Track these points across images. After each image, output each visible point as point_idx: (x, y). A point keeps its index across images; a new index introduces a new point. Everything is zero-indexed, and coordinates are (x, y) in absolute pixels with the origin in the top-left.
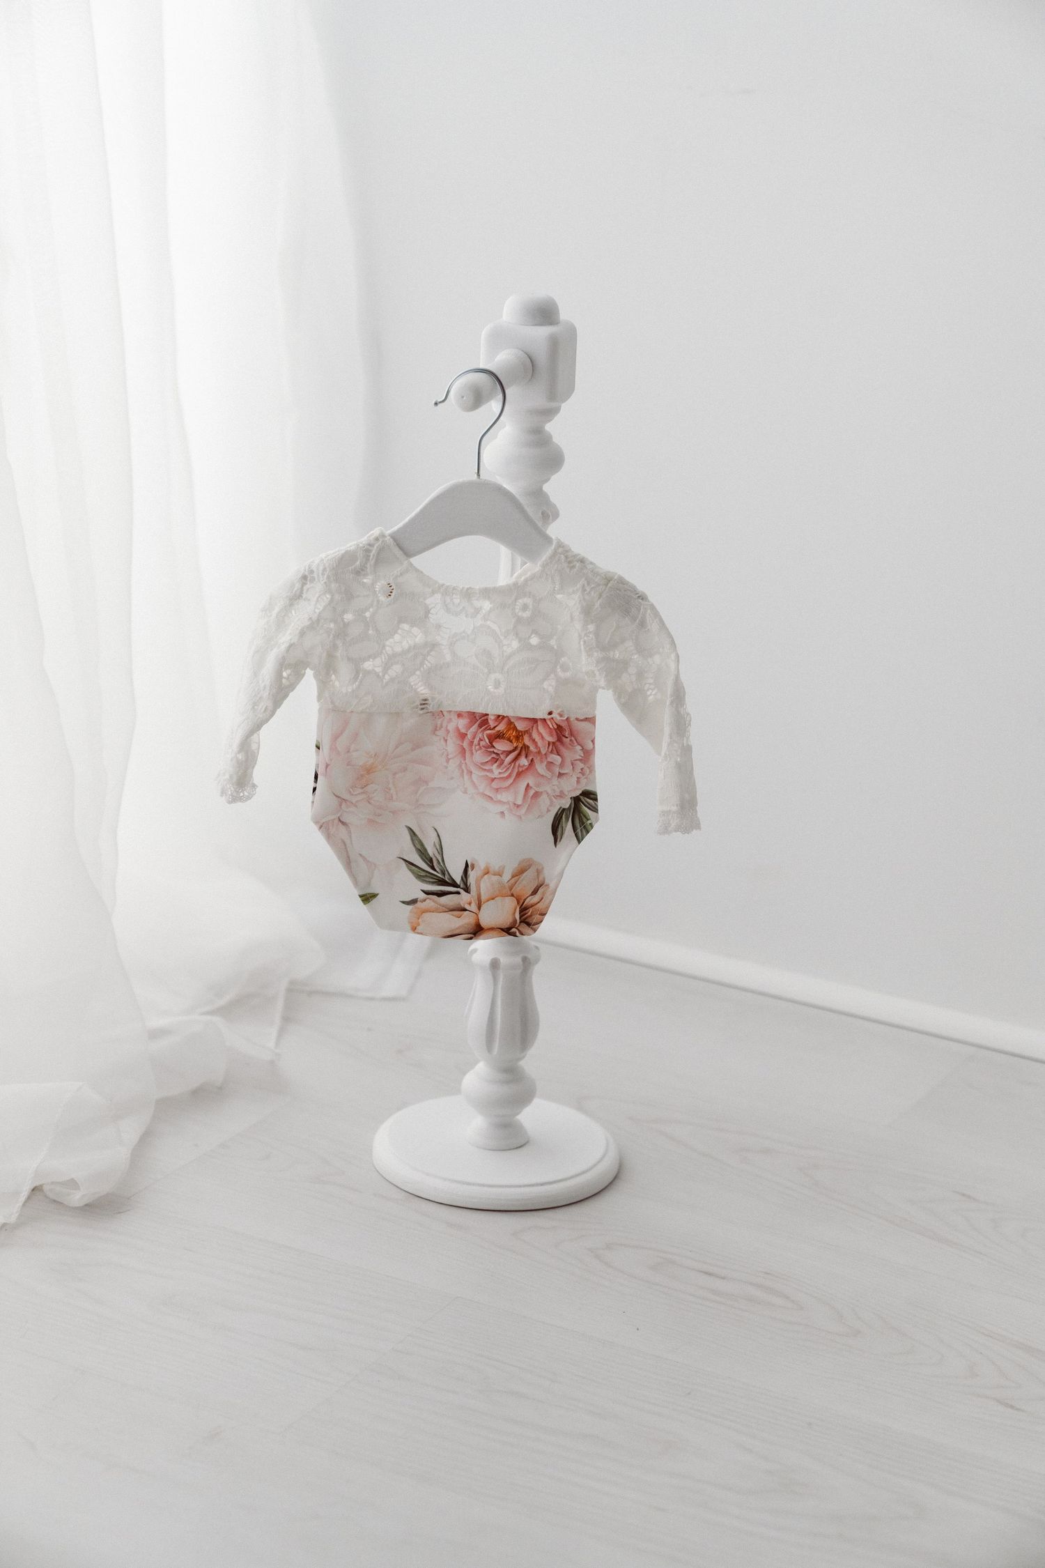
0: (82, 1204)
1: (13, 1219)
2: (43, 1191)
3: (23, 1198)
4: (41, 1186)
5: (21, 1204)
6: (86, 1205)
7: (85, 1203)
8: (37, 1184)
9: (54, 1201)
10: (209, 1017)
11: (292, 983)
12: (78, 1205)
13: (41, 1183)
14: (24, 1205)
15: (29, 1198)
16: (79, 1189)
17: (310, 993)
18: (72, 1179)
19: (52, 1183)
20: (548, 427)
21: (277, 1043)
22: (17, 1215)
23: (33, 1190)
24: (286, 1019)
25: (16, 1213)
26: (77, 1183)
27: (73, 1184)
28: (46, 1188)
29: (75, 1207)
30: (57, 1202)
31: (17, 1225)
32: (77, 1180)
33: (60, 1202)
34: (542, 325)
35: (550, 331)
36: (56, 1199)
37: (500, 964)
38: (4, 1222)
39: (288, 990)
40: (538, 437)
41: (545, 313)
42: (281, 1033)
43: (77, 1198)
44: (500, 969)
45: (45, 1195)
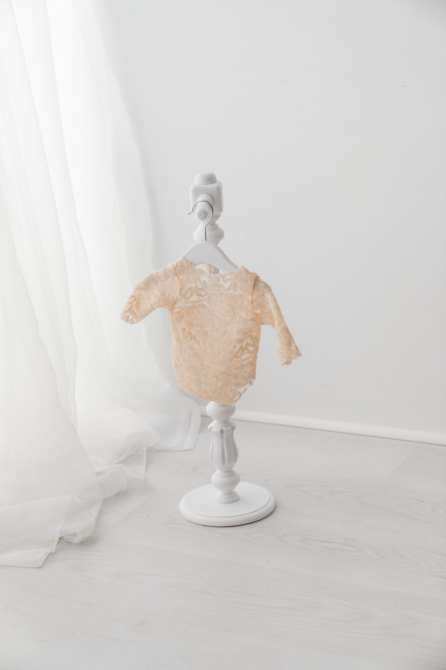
1: (54, 551)
2: (63, 539)
3: (57, 542)
4: (63, 537)
5: (56, 544)
6: (81, 542)
8: (61, 536)
10: (118, 465)
11: (148, 448)
12: (77, 543)
13: (62, 536)
15: (58, 542)
16: (78, 537)
17: (155, 451)
18: (75, 533)
19: (67, 535)
21: (146, 472)
22: (55, 549)
23: (60, 539)
26: (77, 535)
27: (75, 535)
28: (64, 537)
29: (77, 544)
30: (70, 542)
31: (55, 553)
32: (77, 533)
33: (71, 543)
34: (210, 184)
35: (214, 186)
36: (69, 541)
37: (224, 430)
38: (50, 552)
39: (147, 451)
40: (213, 226)
41: (211, 179)
42: (147, 468)
43: (77, 540)
44: (224, 432)
45: (64, 541)
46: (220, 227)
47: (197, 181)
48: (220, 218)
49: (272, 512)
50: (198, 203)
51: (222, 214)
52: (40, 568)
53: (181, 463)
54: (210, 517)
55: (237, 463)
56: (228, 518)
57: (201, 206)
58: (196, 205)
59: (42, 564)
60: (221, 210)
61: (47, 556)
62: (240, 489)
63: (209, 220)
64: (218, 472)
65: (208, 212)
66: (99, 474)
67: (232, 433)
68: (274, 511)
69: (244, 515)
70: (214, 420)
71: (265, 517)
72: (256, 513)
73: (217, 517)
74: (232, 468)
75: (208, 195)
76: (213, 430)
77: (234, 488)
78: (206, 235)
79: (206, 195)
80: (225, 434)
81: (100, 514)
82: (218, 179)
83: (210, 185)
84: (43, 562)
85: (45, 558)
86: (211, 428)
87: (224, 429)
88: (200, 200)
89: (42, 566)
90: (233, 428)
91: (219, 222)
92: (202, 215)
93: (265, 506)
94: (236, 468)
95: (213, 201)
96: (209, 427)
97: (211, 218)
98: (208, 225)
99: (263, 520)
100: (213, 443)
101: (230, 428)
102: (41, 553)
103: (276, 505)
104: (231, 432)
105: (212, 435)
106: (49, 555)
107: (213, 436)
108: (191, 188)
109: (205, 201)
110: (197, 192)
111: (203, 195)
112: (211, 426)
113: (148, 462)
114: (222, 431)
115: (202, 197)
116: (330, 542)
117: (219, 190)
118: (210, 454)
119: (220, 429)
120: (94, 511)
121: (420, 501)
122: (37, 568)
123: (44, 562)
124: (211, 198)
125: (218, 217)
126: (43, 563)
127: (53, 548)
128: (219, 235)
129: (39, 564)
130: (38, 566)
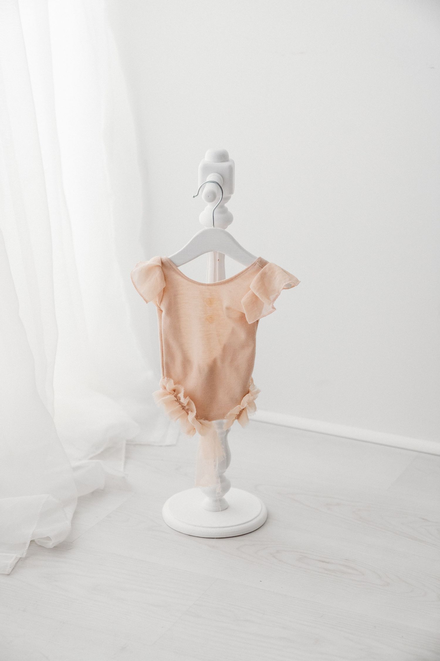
1: (24, 556)
3: (27, 546)
4: (34, 540)
5: (27, 548)
6: (54, 547)
7: (53, 547)
8: (32, 539)
10: (93, 460)
11: (127, 441)
12: (51, 548)
14: (28, 549)
15: (30, 545)
16: (51, 541)
17: (135, 445)
18: (48, 536)
19: (38, 539)
20: (226, 205)
21: (124, 468)
22: (26, 553)
23: (31, 541)
25: (26, 552)
26: (50, 538)
27: (48, 538)
28: (36, 541)
29: (49, 549)
31: (26, 558)
33: (43, 547)
35: (225, 165)
36: (41, 545)
38: (20, 557)
39: (127, 444)
40: (222, 209)
41: (223, 157)
42: (125, 464)
43: (51, 544)
45: (36, 544)
46: (230, 210)
47: (207, 158)
48: (230, 201)
50: (207, 183)
51: (232, 196)
52: (8, 575)
53: (162, 460)
54: (196, 526)
55: (228, 468)
56: (216, 529)
57: (209, 187)
58: (204, 185)
59: (10, 570)
60: (231, 192)
61: (17, 561)
62: (230, 496)
63: (218, 203)
65: (217, 194)
66: (76, 469)
68: (265, 524)
69: (234, 526)
71: (256, 529)
72: (246, 525)
73: (204, 527)
74: (223, 474)
75: (219, 174)
77: (223, 496)
78: (214, 219)
79: (217, 174)
81: (76, 514)
82: (231, 157)
83: (221, 163)
84: (12, 568)
85: (15, 563)
88: (208, 180)
89: (11, 573)
91: (228, 205)
92: (210, 197)
93: (256, 517)
94: (228, 473)
95: (224, 181)
97: (220, 200)
98: (217, 207)
99: (254, 532)
102: (10, 559)
103: (268, 516)
106: (19, 560)
108: (200, 165)
109: (214, 182)
110: (207, 169)
111: (212, 174)
113: (127, 458)
115: (211, 177)
116: (328, 563)
117: (231, 170)
120: (69, 512)
121: (423, 519)
122: (5, 574)
123: (14, 568)
124: (222, 179)
125: (228, 199)
126: (13, 570)
127: (22, 552)
128: (228, 219)
129: (8, 570)
130: (7, 573)
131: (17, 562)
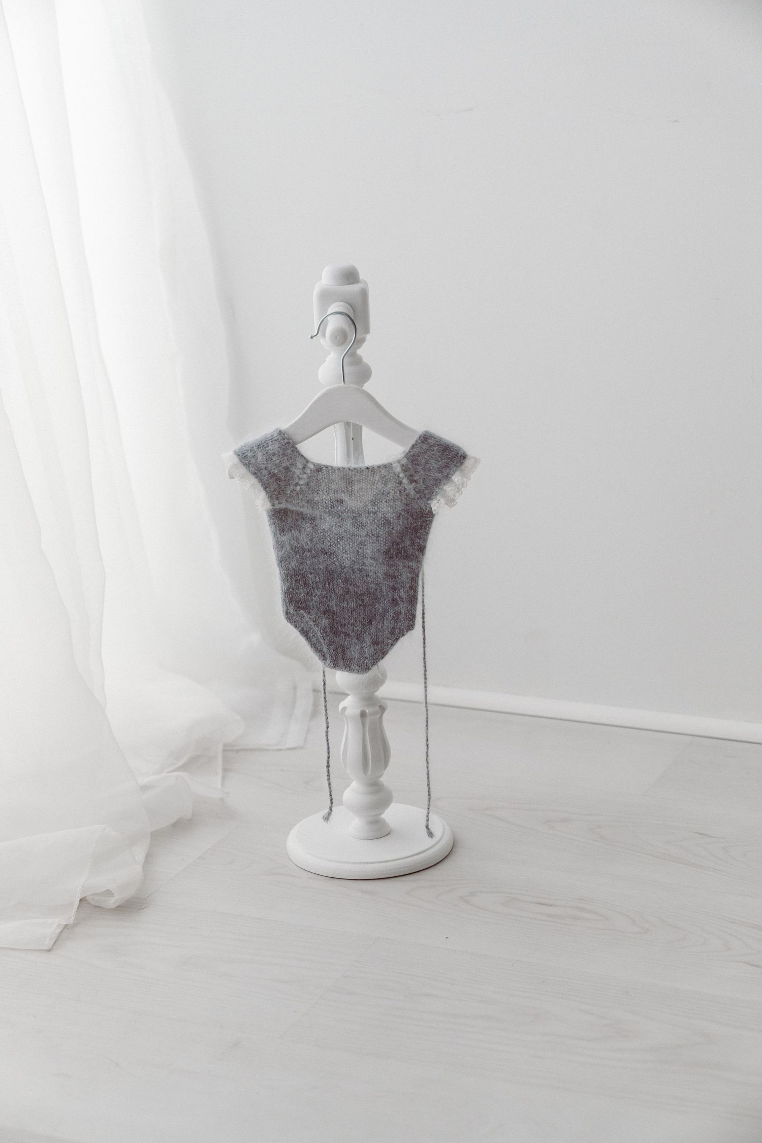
0: (113, 907)
1: (71, 921)
2: (86, 900)
3: (76, 907)
4: (85, 897)
5: (76, 910)
6: (117, 907)
7: (116, 906)
8: (82, 896)
9: (96, 907)
10: (176, 773)
11: (225, 745)
13: (84, 896)
14: (77, 911)
15: (78, 907)
16: (114, 896)
17: (238, 751)
18: (108, 890)
19: (94, 894)
21: (223, 785)
22: (74, 918)
23: (81, 900)
24: (225, 770)
25: (73, 916)
26: (112, 893)
27: (109, 893)
28: (87, 898)
29: (111, 909)
30: (98, 907)
31: (75, 925)
32: (111, 890)
33: (101, 907)
34: (350, 284)
35: (355, 288)
36: (97, 905)
37: (366, 713)
38: (65, 923)
39: (224, 750)
40: (355, 358)
41: (350, 276)
42: (224, 778)
43: (112, 902)
44: (366, 716)
45: (89, 904)
46: (365, 360)
47: (326, 279)
48: (365, 345)
49: (448, 855)
50: (328, 318)
51: (368, 337)
52: (49, 951)
53: (283, 771)
54: (341, 862)
55: (387, 769)
56: (372, 865)
57: (334, 323)
58: (324, 321)
59: (51, 944)
60: (367, 330)
61: (60, 930)
62: (392, 815)
63: (349, 347)
64: (354, 785)
65: (348, 332)
66: (145, 788)
67: (381, 717)
68: (452, 853)
69: (401, 859)
70: (349, 695)
71: (436, 863)
72: (422, 855)
73: (354, 863)
74: (381, 779)
75: (345, 304)
76: (347, 712)
77: (382, 813)
78: (345, 372)
79: (342, 303)
80: (368, 719)
81: (149, 858)
82: (362, 276)
83: (347, 286)
84: (53, 940)
85: (58, 933)
86: (344, 709)
87: (367, 711)
88: (332, 312)
89: (52, 947)
90: (383, 709)
91: (364, 352)
92: (337, 338)
93: (436, 845)
94: (386, 779)
95: (354, 312)
96: (340, 707)
97: (352, 343)
98: (347, 354)
99: (433, 867)
100: (347, 735)
101: (377, 708)
102: (51, 926)
103: (454, 843)
104: (379, 715)
105: (345, 722)
106: (64, 928)
107: (347, 724)
108: (316, 291)
109: (341, 313)
110: (326, 297)
111: (337, 304)
112: (343, 706)
114: (363, 715)
115: (335, 307)
116: (551, 906)
117: (364, 294)
118: (341, 754)
119: (360, 710)
120: (140, 853)
121: (700, 834)
122: (44, 950)
123: (56, 941)
124: (351, 308)
125: (363, 341)
126: (55, 943)
127: (69, 917)
128: (364, 374)
129: (48, 944)
130: (46, 948)
131: (61, 932)
